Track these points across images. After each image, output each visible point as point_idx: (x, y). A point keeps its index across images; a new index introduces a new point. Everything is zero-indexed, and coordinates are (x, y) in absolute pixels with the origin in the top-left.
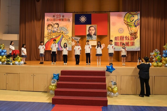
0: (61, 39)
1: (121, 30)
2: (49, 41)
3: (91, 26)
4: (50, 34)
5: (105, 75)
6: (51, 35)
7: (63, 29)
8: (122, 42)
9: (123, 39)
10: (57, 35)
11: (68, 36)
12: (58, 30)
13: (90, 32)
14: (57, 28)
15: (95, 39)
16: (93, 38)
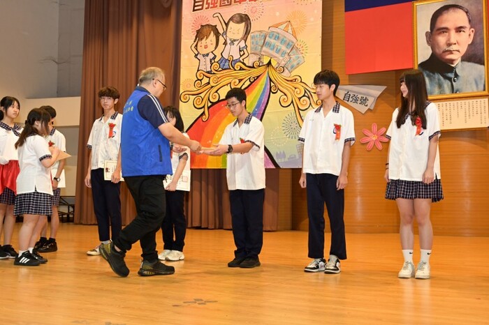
0: (260, 100)
2: (205, 118)
4: (205, 80)
6: (212, 84)
7: (273, 41)
10: (241, 80)
11: (301, 82)
12: (246, 54)
13: (439, 47)
14: (242, 39)
15: (475, 90)
16: (460, 78)
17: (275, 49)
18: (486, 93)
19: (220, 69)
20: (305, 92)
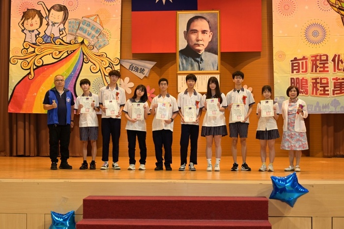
0: (76, 67)
1: (315, 33)
2: (31, 77)
3: (196, 18)
4: (31, 50)
5: (265, 217)
6: (37, 52)
7: (85, 27)
8: (321, 79)
9: (324, 67)
10: (61, 52)
11: (106, 57)
12: (65, 34)
13: (192, 41)
14: (61, 23)
15: (212, 69)
16: (204, 61)
17: (87, 33)
18: (218, 71)
19: (44, 43)
20: (110, 64)
